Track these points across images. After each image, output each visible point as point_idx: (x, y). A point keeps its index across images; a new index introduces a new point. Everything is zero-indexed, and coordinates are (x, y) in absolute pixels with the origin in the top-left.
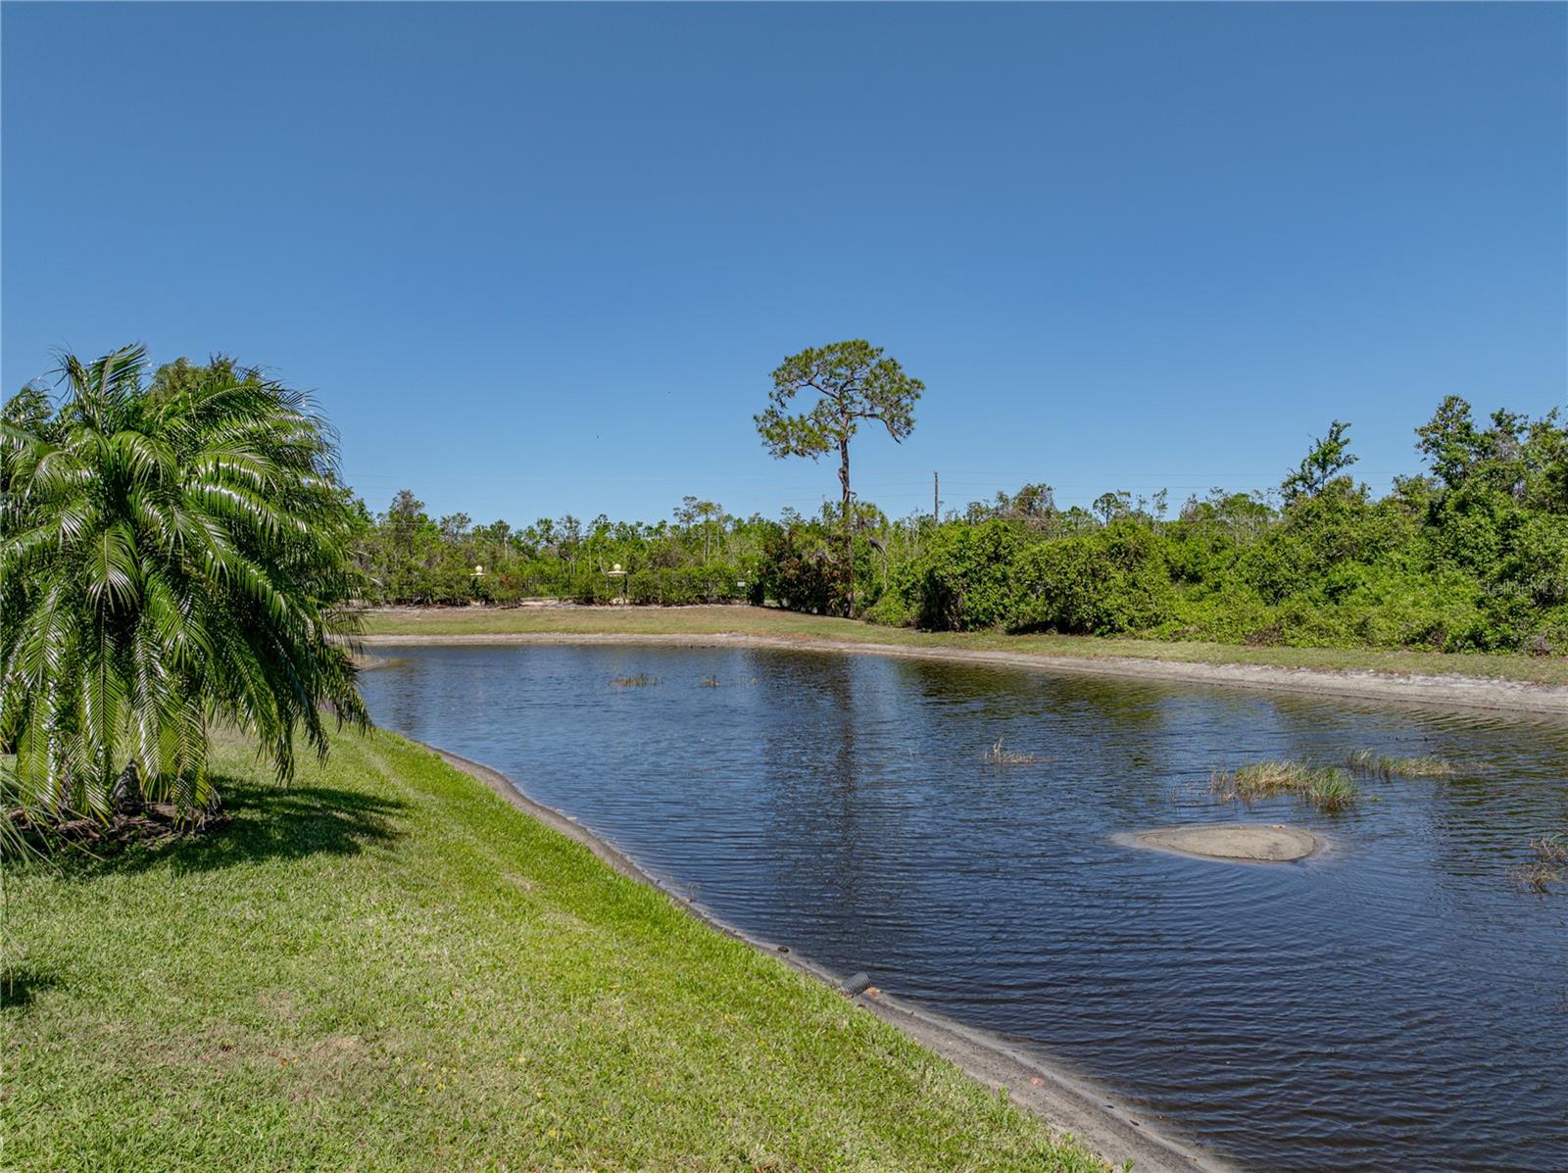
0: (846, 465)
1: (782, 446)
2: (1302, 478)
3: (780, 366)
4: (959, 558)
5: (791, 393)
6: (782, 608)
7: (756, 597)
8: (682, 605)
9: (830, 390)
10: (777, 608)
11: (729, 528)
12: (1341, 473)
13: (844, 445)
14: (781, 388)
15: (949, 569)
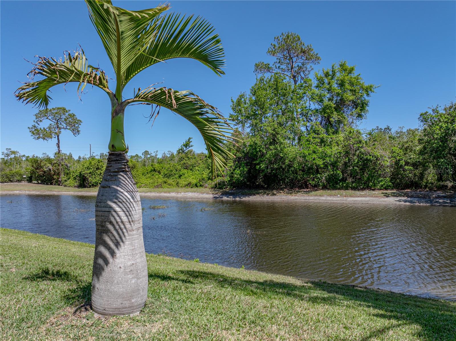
0: (59, 142)
1: (38, 136)
2: (181, 150)
3: (37, 113)
4: (88, 168)
5: (41, 121)
6: (39, 183)
7: (30, 180)
8: (3, 183)
9: (54, 121)
10: (37, 183)
11: (24, 159)
12: (191, 148)
13: (58, 136)
14: (38, 119)
15: (86, 172)
